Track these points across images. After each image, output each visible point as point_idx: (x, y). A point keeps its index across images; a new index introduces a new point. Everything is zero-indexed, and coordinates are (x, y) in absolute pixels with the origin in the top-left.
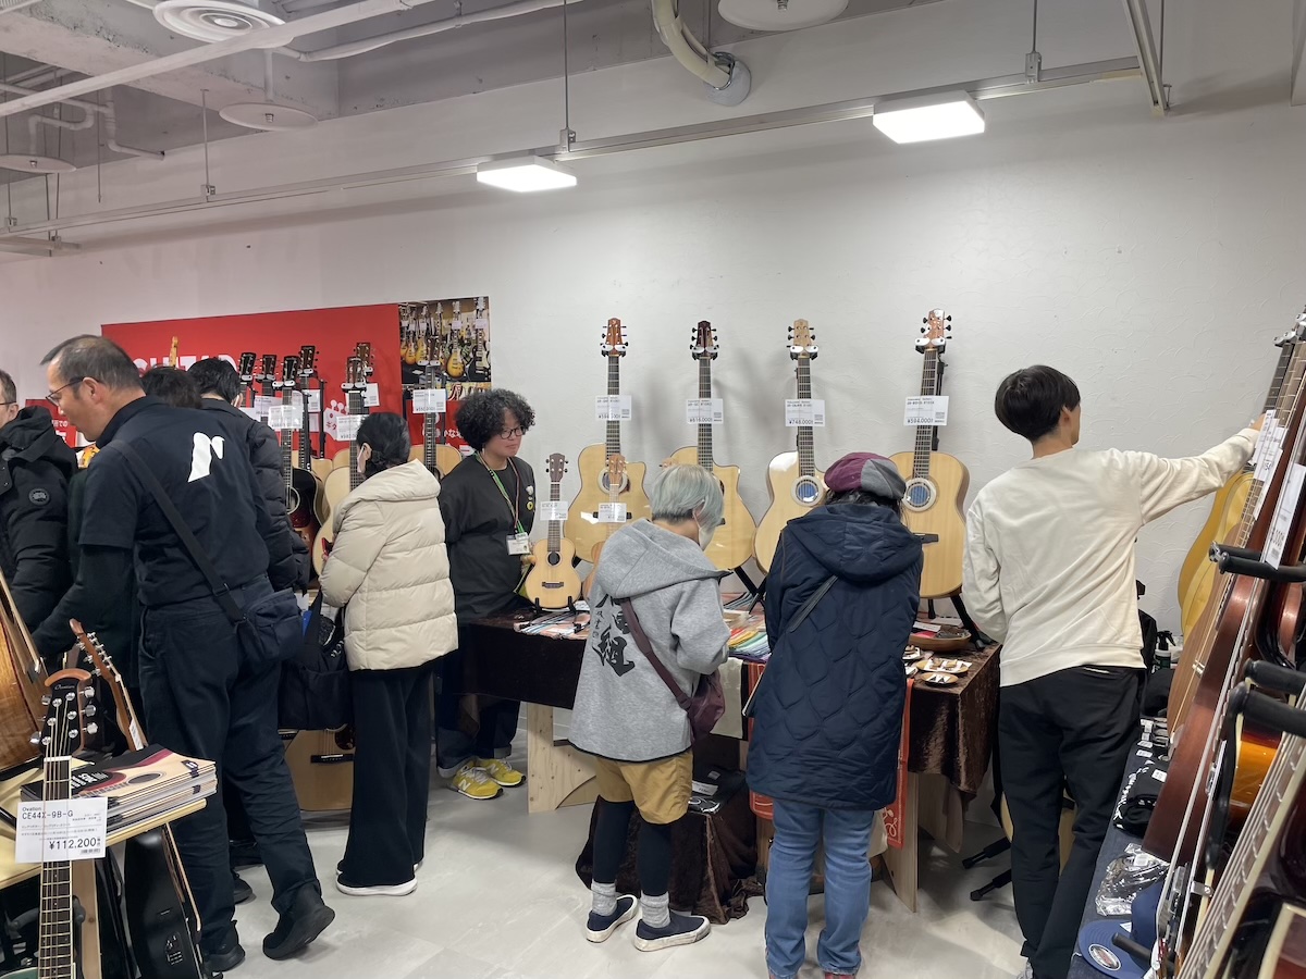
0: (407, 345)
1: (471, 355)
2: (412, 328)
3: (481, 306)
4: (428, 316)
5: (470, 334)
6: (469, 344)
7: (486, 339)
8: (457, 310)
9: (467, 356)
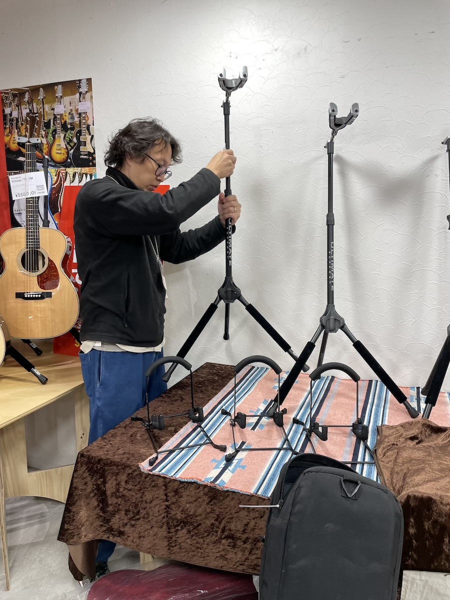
0: (10, 132)
1: (75, 140)
2: (15, 114)
3: (84, 89)
4: (30, 102)
5: (73, 118)
6: (72, 129)
7: (90, 122)
8: (59, 93)
9: (71, 141)
